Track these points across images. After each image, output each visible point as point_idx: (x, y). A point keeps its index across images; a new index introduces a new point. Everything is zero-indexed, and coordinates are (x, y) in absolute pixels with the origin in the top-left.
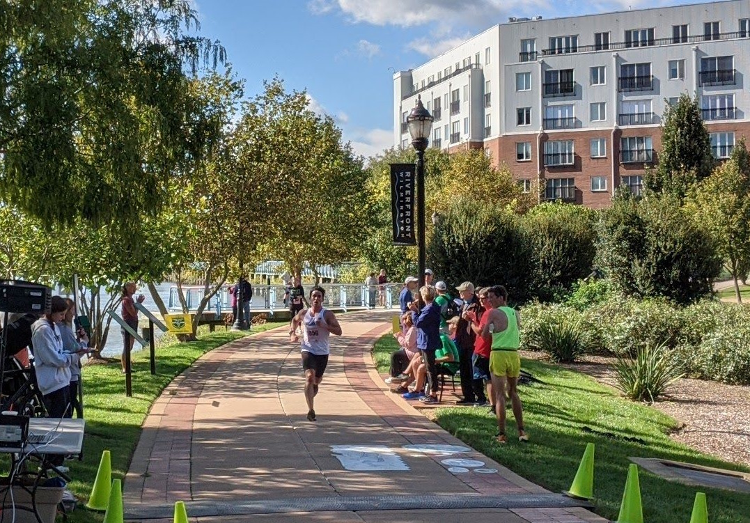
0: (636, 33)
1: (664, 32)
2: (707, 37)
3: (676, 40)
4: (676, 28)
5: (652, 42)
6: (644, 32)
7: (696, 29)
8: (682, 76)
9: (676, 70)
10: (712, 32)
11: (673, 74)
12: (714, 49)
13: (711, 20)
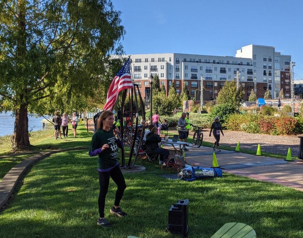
0: (138, 59)
1: (143, 60)
2: (152, 61)
3: (146, 62)
4: (146, 59)
5: (141, 62)
6: (139, 59)
7: (150, 60)
8: (147, 69)
9: (146, 68)
10: (153, 60)
11: (145, 69)
12: (153, 64)
13: (153, 58)
